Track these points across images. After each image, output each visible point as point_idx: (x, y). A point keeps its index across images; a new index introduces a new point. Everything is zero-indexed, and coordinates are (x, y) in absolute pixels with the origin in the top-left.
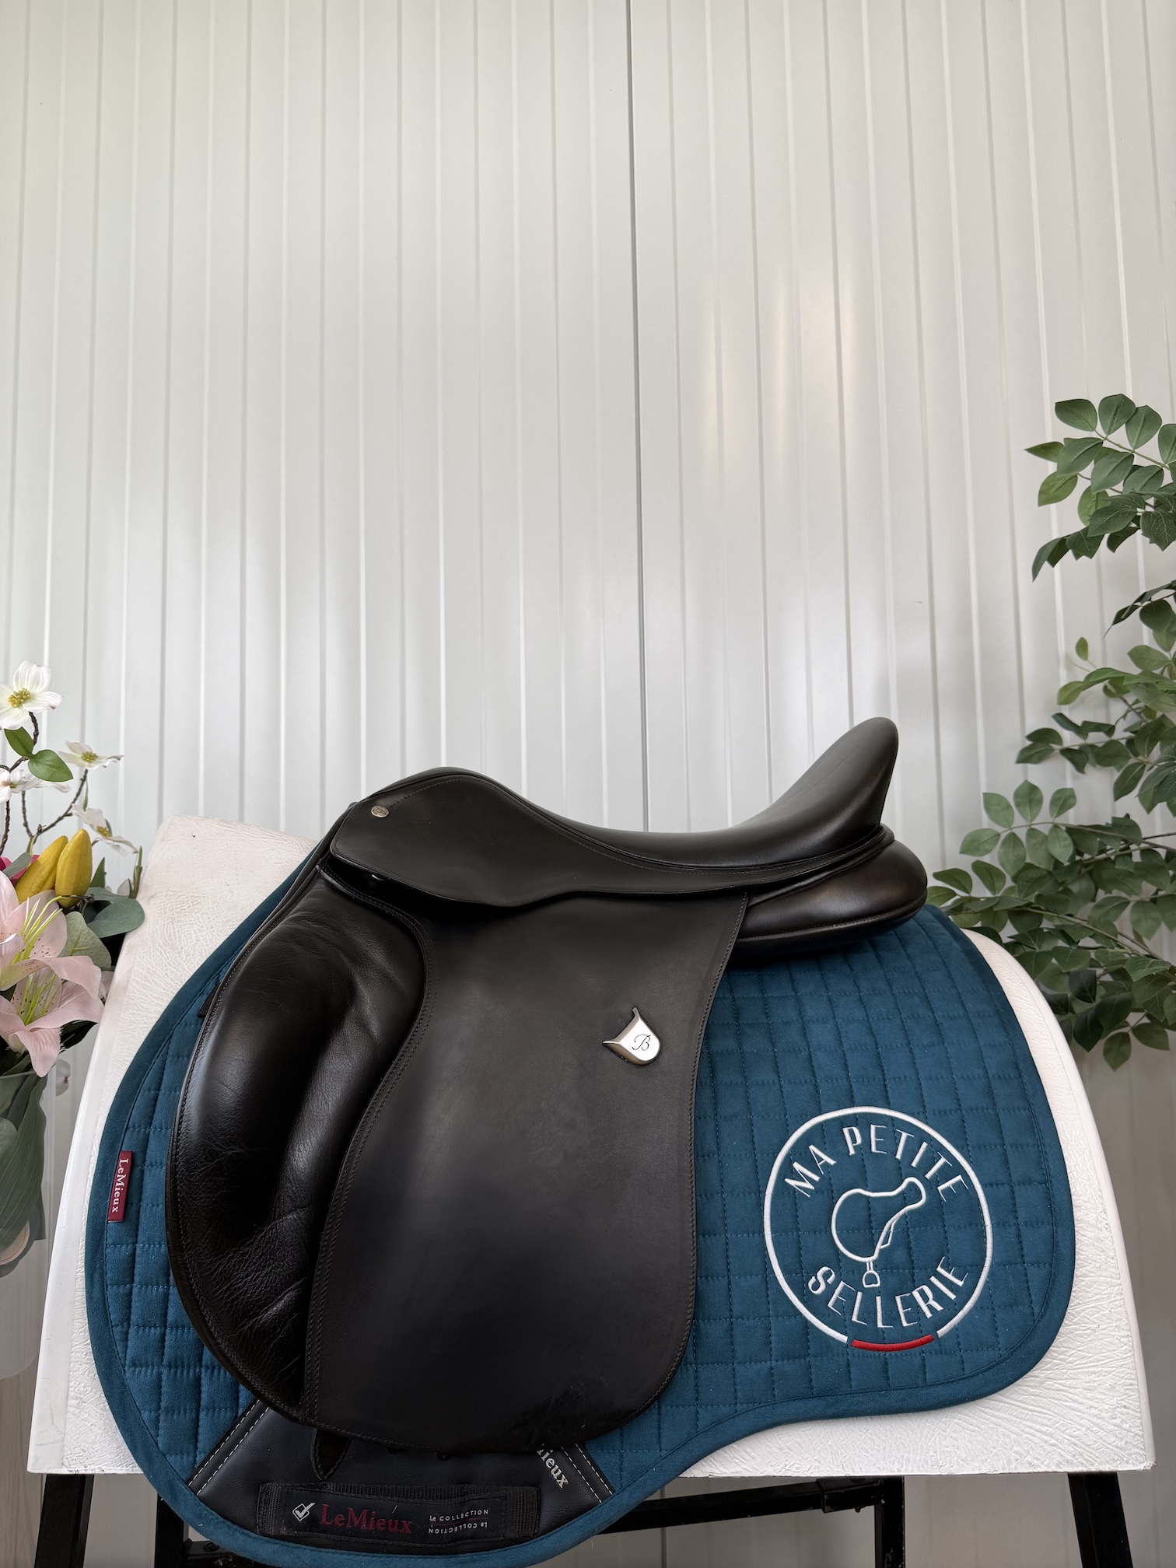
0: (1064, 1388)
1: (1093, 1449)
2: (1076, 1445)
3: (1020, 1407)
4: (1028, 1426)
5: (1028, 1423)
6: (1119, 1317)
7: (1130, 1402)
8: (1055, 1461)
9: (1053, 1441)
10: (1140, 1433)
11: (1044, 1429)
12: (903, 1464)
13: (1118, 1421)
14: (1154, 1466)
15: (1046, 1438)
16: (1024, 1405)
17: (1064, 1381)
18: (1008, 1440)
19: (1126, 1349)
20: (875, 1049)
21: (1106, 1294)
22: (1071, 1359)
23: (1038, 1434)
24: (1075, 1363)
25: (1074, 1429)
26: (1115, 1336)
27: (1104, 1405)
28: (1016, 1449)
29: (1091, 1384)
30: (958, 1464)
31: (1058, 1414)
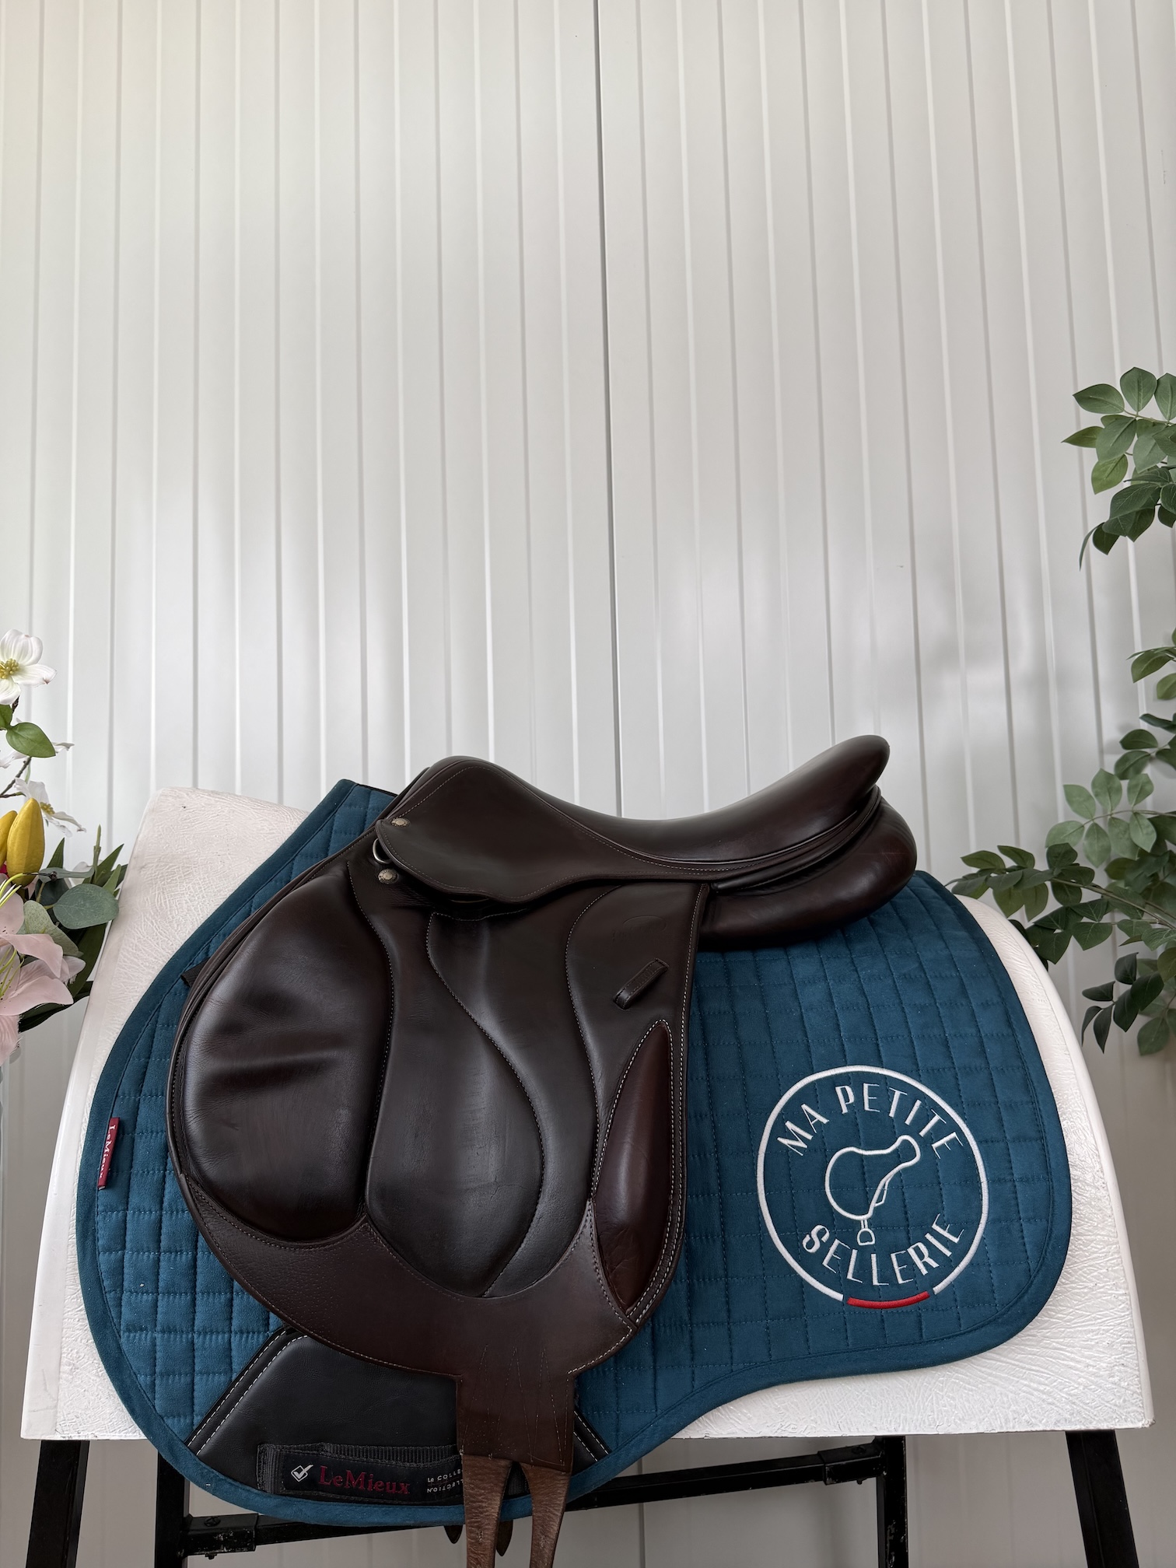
0: (1062, 1347)
1: (1091, 1407)
2: (1074, 1403)
3: (1017, 1366)
4: (1025, 1385)
5: (1026, 1382)
6: (1116, 1275)
7: (1128, 1360)
8: (1053, 1420)
9: (1050, 1400)
10: (1138, 1391)
11: (1042, 1388)
12: (899, 1423)
13: (1116, 1379)
14: (1152, 1424)
15: (1044, 1397)
16: (1021, 1364)
17: (1062, 1340)
18: (1005, 1399)
19: (1123, 1308)
20: (867, 1010)
21: (1103, 1253)
22: (1069, 1317)
23: (1035, 1393)
24: (1073, 1322)
25: (1072, 1388)
26: (1112, 1294)
27: (1102, 1364)
28: (1013, 1408)
29: (1089, 1343)
30: (956, 1423)
31: (1056, 1373)
